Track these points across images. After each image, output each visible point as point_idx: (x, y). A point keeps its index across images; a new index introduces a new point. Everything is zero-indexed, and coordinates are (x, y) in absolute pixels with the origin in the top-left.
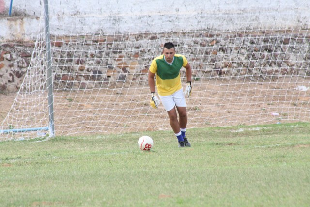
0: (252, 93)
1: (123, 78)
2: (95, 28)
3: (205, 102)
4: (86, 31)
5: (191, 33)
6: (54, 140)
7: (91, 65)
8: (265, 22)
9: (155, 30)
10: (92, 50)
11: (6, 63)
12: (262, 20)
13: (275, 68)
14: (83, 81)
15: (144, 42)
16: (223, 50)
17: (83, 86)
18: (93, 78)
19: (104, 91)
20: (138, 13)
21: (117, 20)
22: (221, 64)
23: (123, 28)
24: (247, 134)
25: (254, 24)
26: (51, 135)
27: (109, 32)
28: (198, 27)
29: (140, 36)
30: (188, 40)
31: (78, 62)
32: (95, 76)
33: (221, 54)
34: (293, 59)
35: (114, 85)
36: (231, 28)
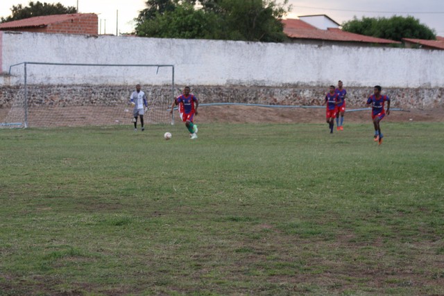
0: (106, 112)
1: (52, 104)
2: (40, 81)
3: (87, 114)
4: (36, 83)
5: (80, 85)
6: (26, 129)
7: (38, 97)
8: (111, 82)
9: (65, 83)
10: (39, 91)
11: (3, 95)
12: (109, 80)
13: (115, 101)
14: (35, 104)
15: (61, 88)
16: (95, 94)
17: (34, 106)
18: (40, 103)
19: (44, 109)
20: (57, 76)
21: (49, 78)
22: (92, 99)
23: (52, 82)
24: (108, 129)
25: (106, 83)
26: (26, 127)
27: (46, 83)
28: (82, 83)
29: (58, 86)
30: (79, 88)
31: (33, 96)
32: (40, 102)
33: (93, 95)
34: (123, 98)
35: (48, 107)
36: (96, 84)
